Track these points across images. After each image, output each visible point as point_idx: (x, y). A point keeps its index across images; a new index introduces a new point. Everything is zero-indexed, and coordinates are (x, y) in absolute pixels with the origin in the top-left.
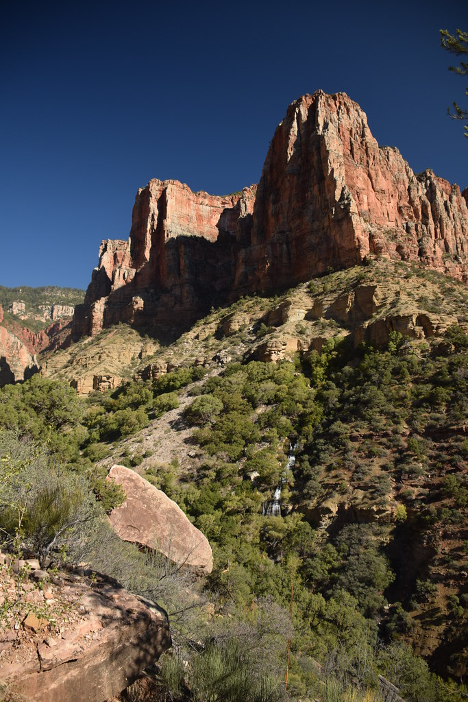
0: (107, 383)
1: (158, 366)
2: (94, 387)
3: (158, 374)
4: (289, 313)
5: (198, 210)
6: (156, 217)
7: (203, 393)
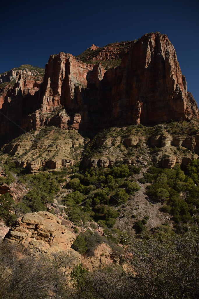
0: (69, 164)
1: (106, 161)
2: (62, 165)
3: (106, 165)
4: (166, 143)
5: (79, 70)
6: (64, 73)
7: (147, 182)
